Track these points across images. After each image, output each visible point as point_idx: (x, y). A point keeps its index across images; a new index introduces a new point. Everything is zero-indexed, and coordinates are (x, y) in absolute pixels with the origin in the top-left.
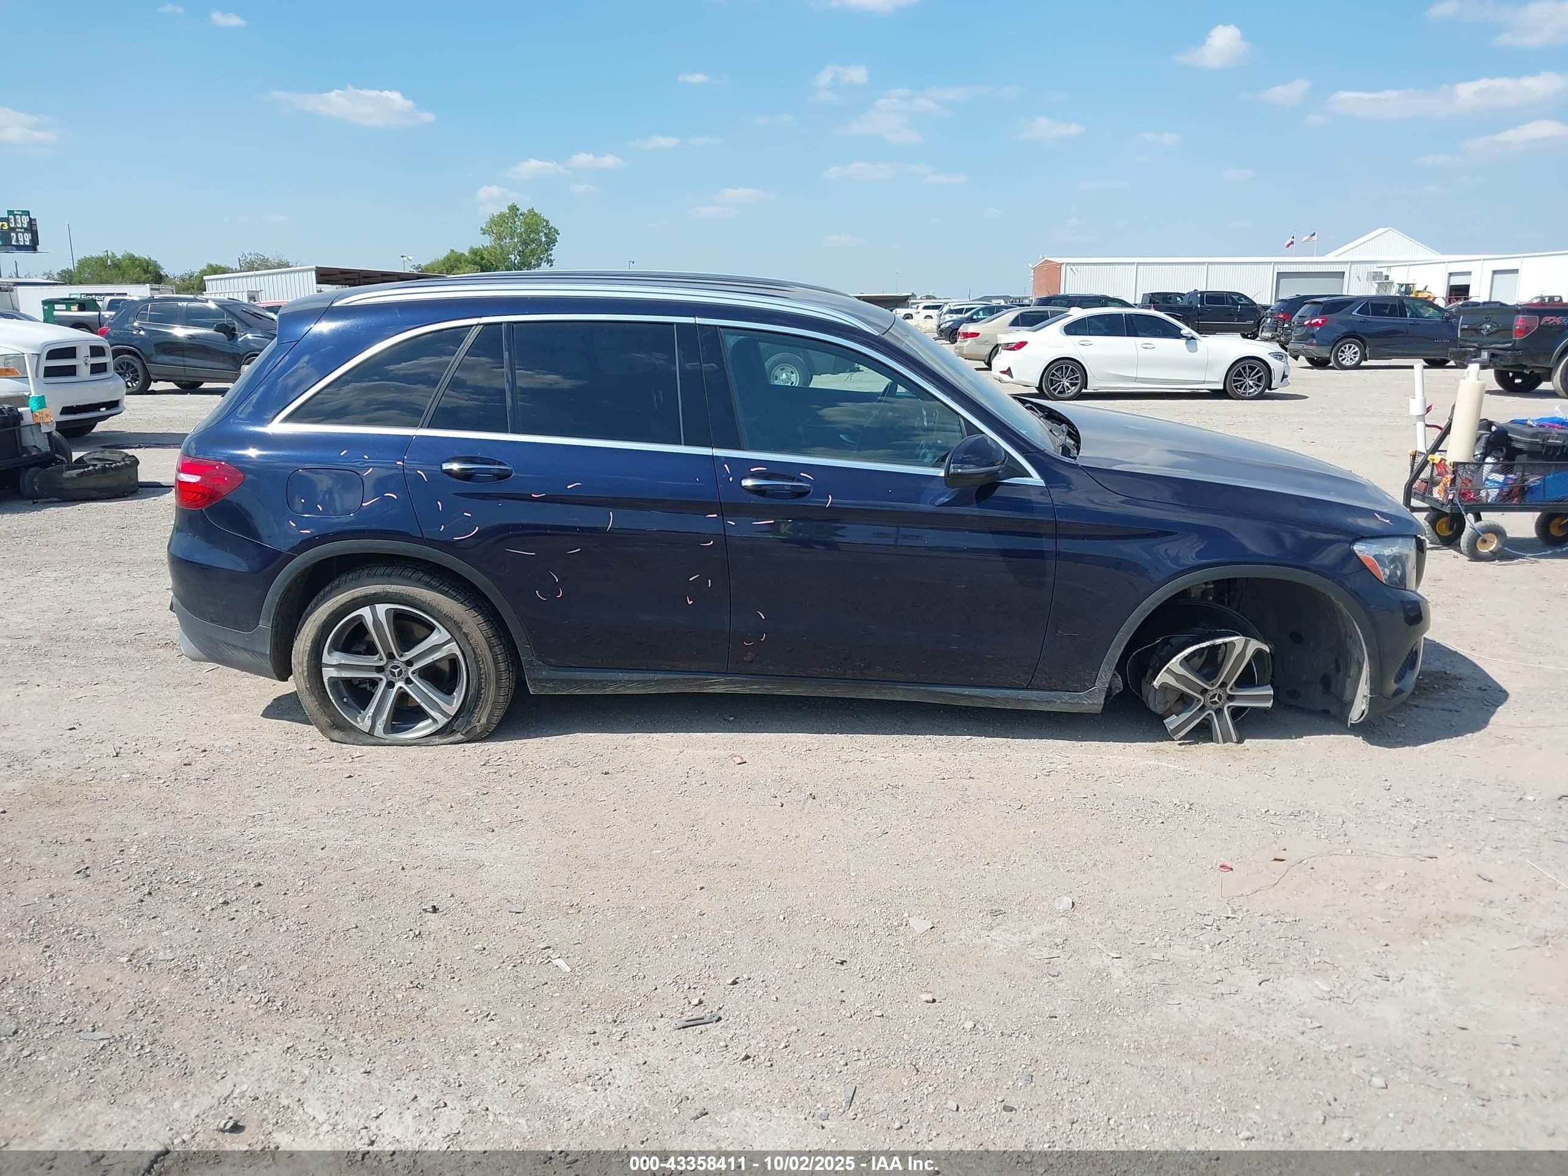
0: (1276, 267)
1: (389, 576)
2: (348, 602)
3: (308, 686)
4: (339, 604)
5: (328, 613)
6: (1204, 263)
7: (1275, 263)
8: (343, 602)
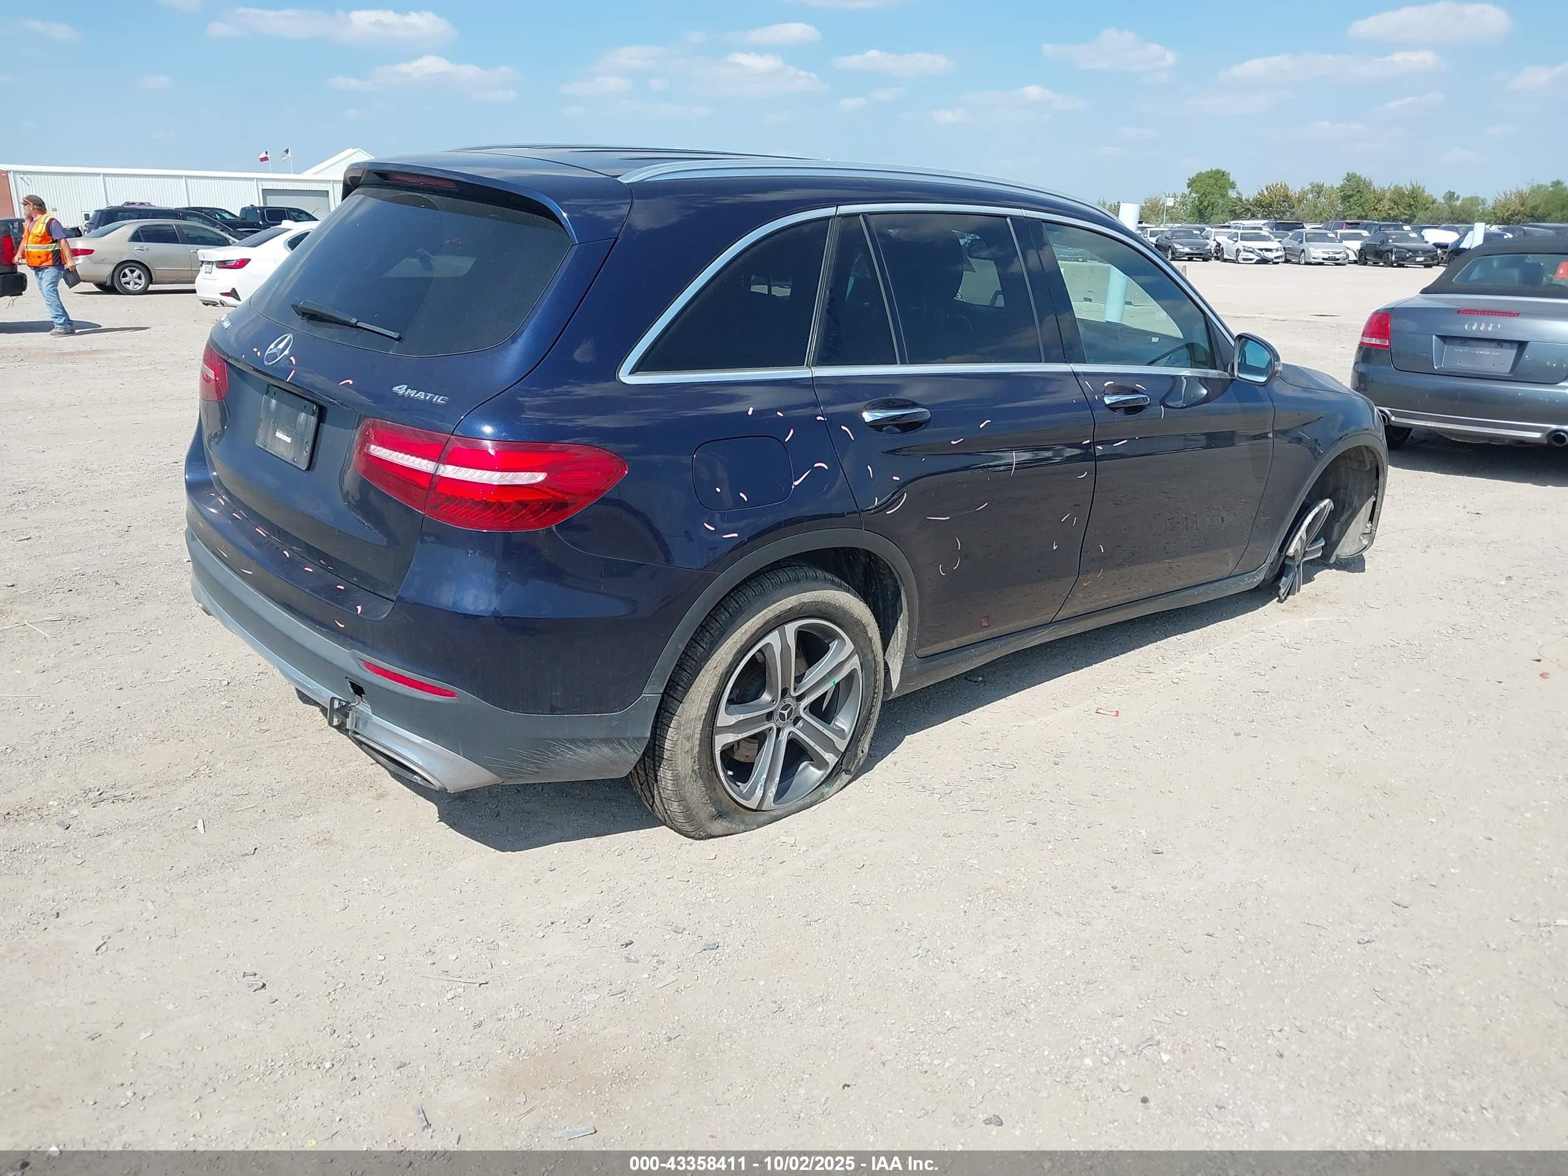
0: (259, 183)
1: (798, 580)
2: (759, 629)
3: (696, 768)
4: (749, 634)
5: (735, 651)
6: (182, 176)
7: (258, 179)
8: (753, 630)
